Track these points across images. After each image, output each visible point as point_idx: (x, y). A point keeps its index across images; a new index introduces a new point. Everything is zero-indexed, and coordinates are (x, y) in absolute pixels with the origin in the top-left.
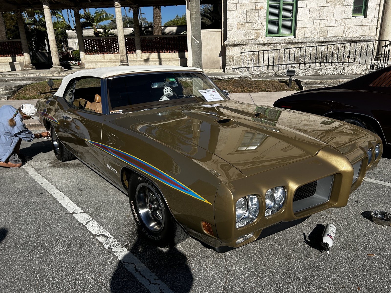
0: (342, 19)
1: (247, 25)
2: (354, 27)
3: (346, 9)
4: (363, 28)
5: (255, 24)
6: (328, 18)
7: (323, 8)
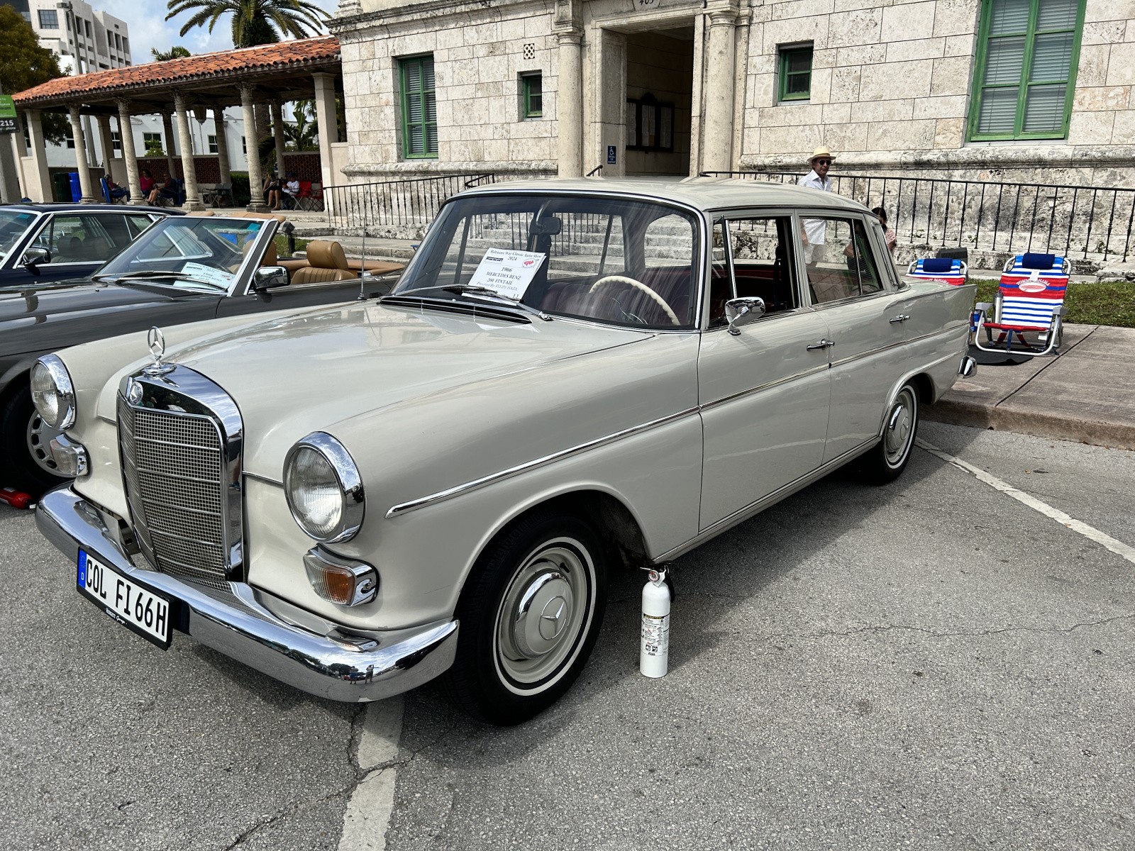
0: (503, 124)
1: (371, 135)
2: (524, 141)
3: (507, 102)
4: (539, 144)
5: (382, 134)
6: (482, 122)
7: (471, 101)
